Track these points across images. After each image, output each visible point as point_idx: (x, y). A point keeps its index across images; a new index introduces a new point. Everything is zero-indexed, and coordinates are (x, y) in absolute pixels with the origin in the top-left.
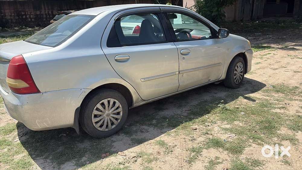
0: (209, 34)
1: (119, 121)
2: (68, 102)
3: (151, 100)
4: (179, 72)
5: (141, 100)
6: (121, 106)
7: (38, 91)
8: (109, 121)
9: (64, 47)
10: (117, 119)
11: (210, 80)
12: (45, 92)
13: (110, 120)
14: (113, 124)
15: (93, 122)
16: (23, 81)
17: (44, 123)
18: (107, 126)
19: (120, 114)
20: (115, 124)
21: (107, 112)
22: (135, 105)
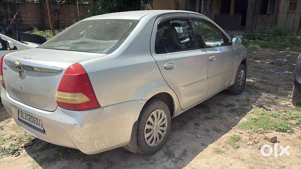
1: (165, 133)
2: (127, 116)
3: (187, 109)
4: (208, 79)
5: (180, 110)
6: (166, 117)
7: (99, 106)
8: (158, 135)
9: (119, 54)
10: (163, 132)
11: (225, 86)
12: (106, 107)
15: (145, 137)
16: (84, 95)
17: (103, 144)
18: (156, 140)
19: (165, 126)
20: (162, 137)
21: (156, 125)
22: (176, 114)
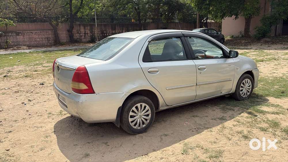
0: (221, 54)
1: (148, 121)
3: (173, 106)
4: (197, 84)
5: (166, 105)
6: (150, 109)
7: (94, 92)
10: (146, 120)
11: (222, 93)
12: (98, 94)
13: (142, 120)
14: (143, 123)
15: (129, 121)
18: (140, 125)
20: (146, 124)
21: (139, 114)
22: (161, 108)
